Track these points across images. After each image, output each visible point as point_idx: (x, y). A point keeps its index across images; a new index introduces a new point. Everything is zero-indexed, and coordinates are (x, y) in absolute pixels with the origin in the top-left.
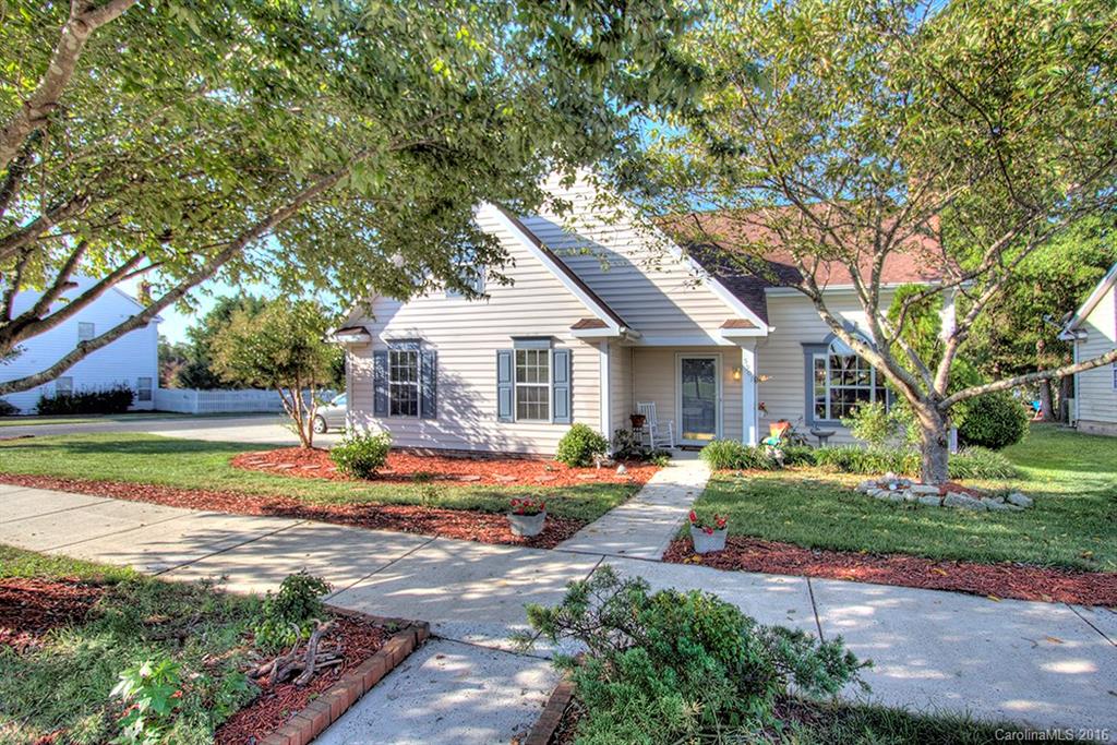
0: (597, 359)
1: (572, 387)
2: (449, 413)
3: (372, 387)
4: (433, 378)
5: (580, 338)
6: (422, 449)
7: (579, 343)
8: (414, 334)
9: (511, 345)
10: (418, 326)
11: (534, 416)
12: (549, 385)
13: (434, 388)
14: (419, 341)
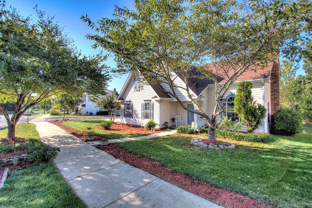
0: (157, 105)
1: (153, 112)
2: (135, 117)
3: (123, 111)
4: (132, 110)
5: (155, 100)
6: (130, 124)
7: (155, 101)
8: (130, 100)
9: (144, 102)
10: (130, 98)
11: (147, 118)
12: (150, 111)
13: (132, 112)
14: (130, 101)
